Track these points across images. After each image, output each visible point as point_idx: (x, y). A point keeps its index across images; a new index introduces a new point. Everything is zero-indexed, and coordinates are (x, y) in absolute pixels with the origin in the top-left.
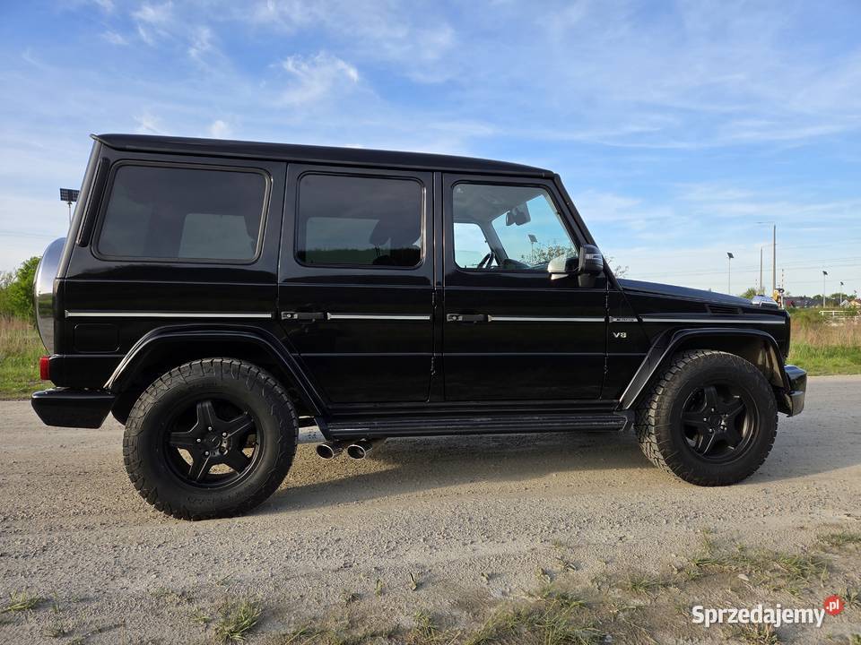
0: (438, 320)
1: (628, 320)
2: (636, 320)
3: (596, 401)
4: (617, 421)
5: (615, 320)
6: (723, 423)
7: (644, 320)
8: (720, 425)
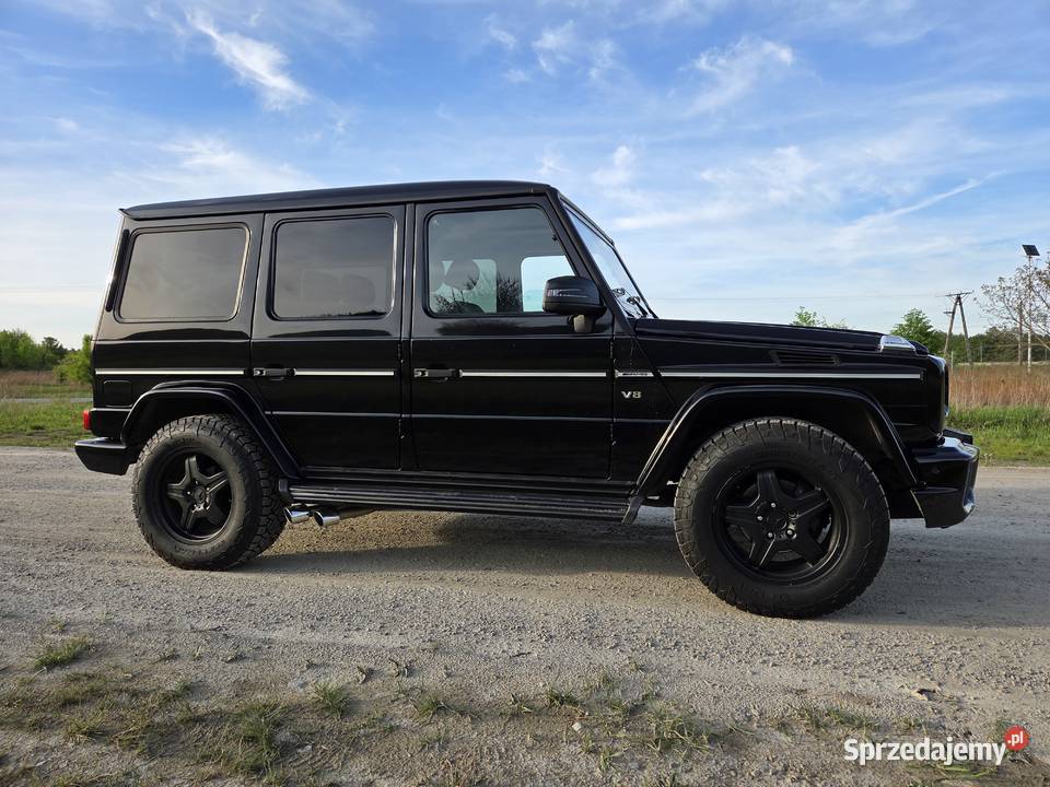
0: (403, 375)
1: (639, 375)
2: (650, 375)
3: (604, 482)
4: (617, 509)
5: (621, 375)
6: (792, 527)
7: (663, 374)
8: (787, 529)
